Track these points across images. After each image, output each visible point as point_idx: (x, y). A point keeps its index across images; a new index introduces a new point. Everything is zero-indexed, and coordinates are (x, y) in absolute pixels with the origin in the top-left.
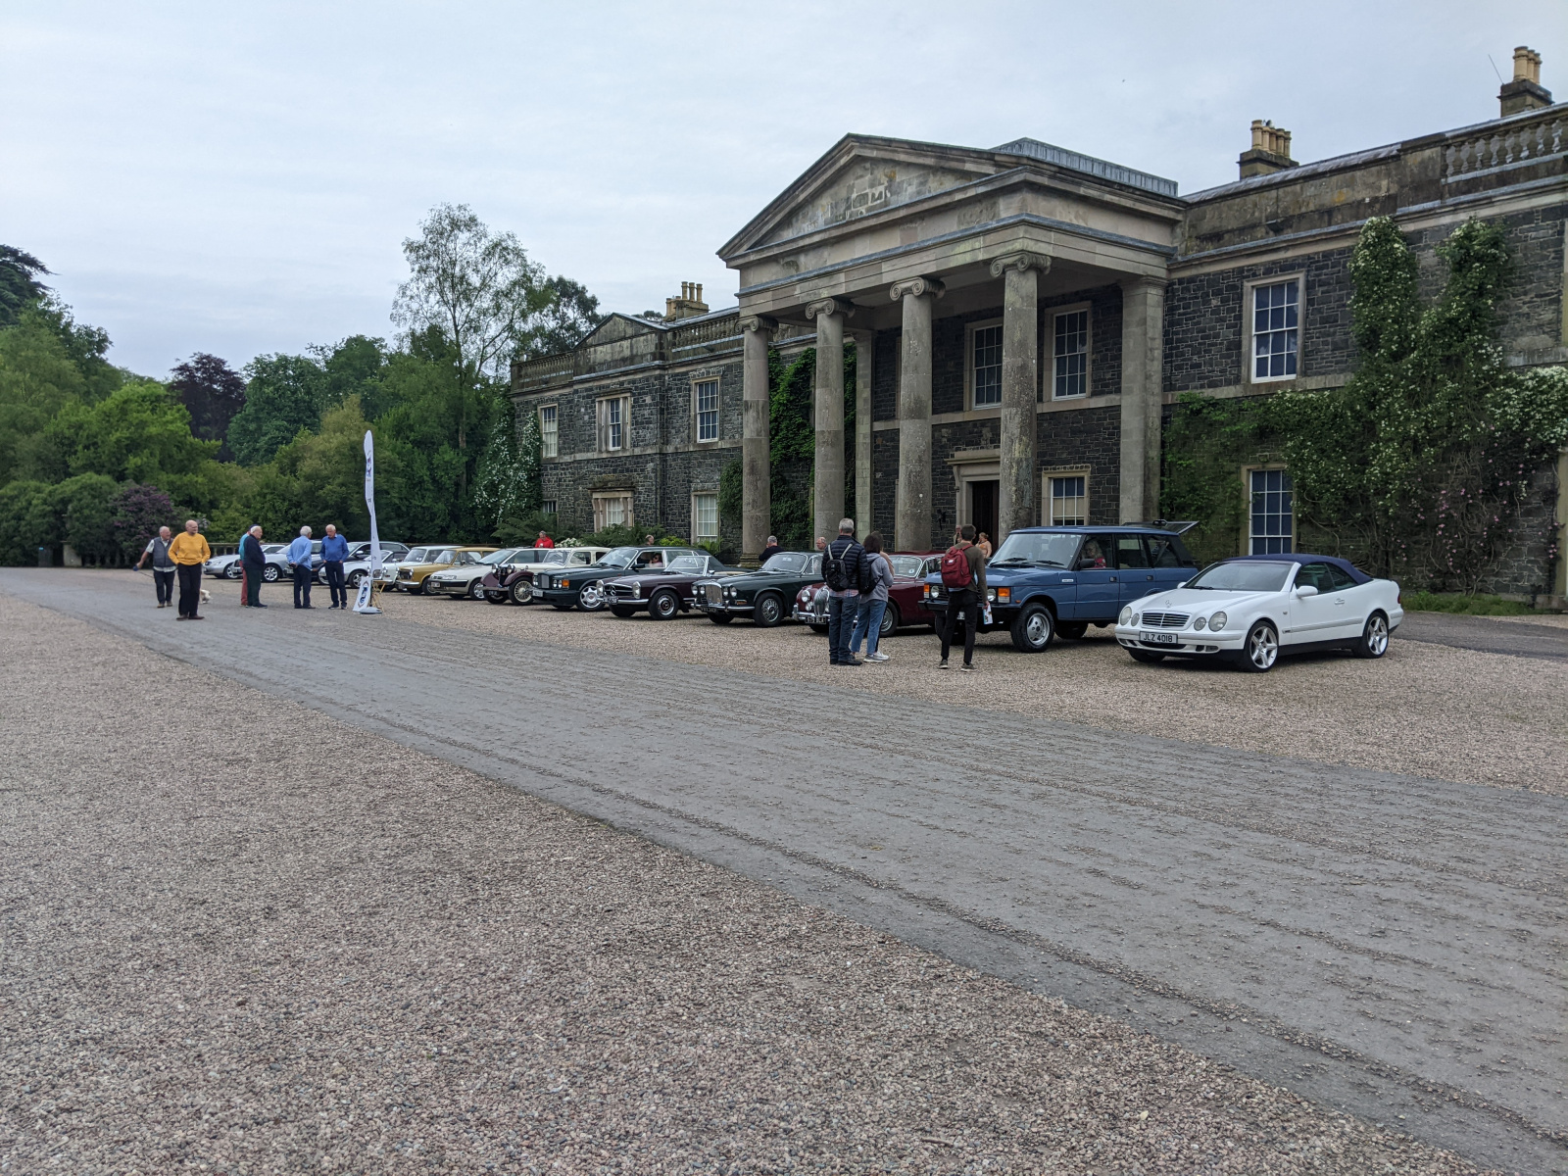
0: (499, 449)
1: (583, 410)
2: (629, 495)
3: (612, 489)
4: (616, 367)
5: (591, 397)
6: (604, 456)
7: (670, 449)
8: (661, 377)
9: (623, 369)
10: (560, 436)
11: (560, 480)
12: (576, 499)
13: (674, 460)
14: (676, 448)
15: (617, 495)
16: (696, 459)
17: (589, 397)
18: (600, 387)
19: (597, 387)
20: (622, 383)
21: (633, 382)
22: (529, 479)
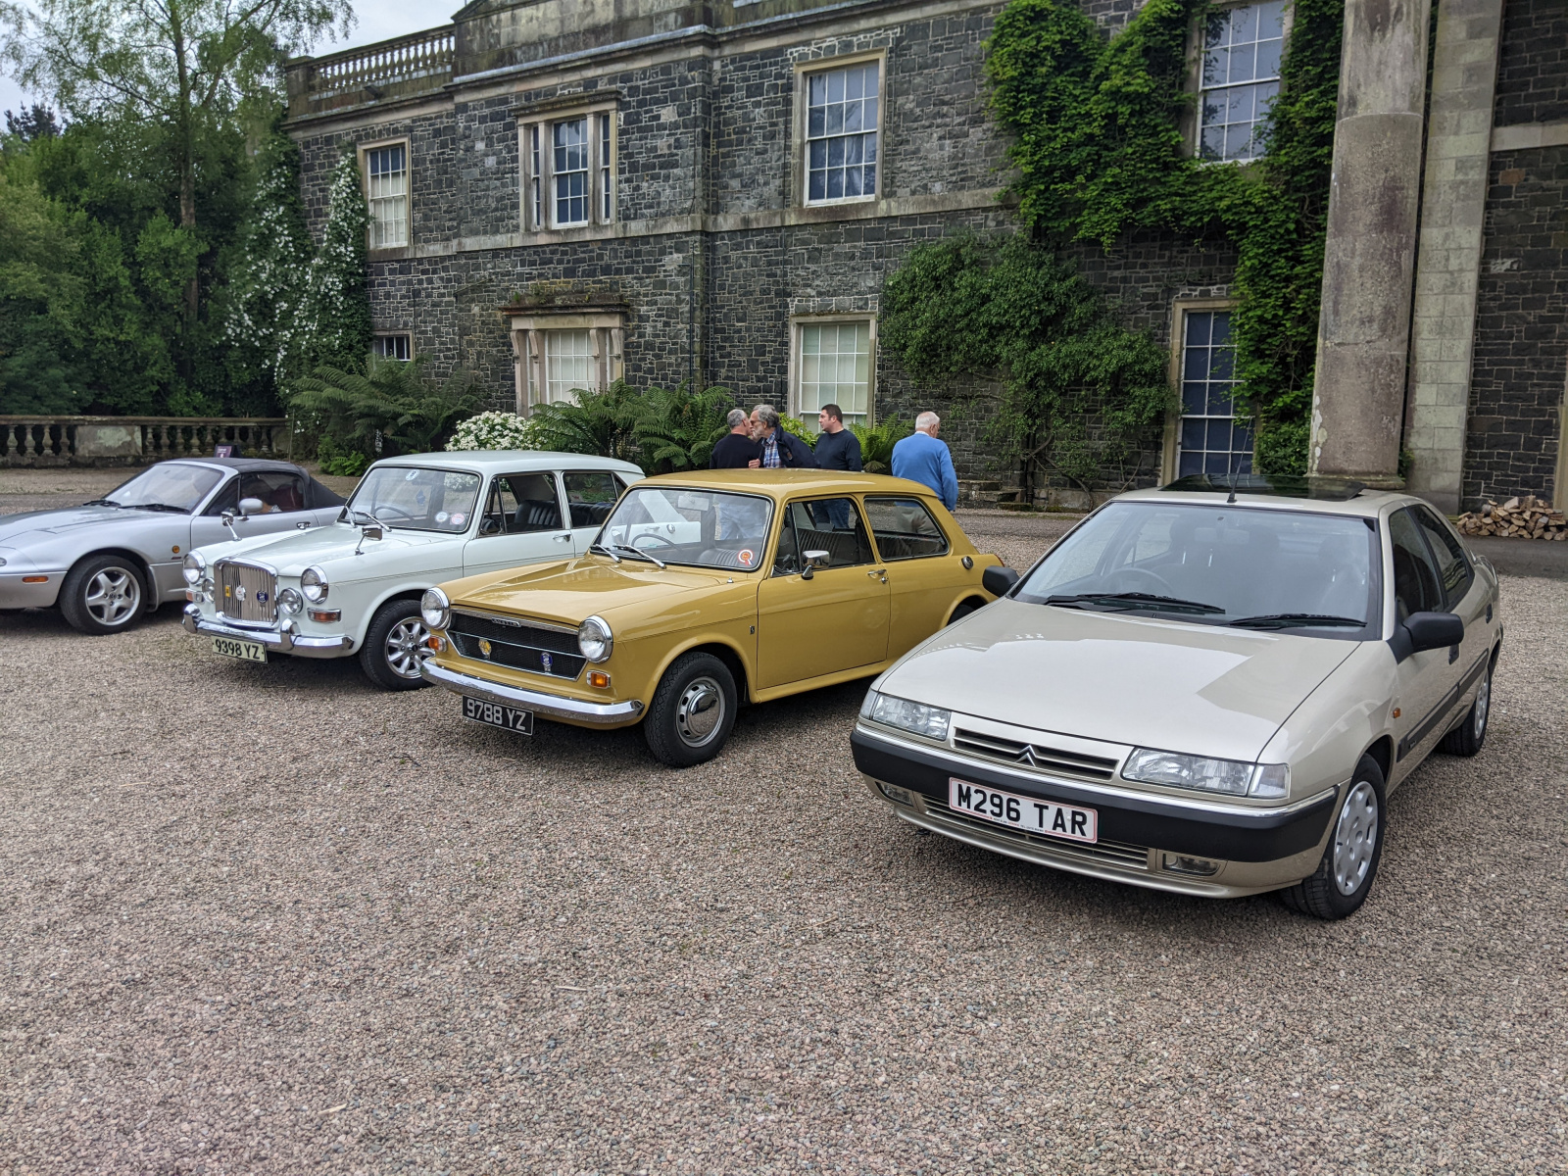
0: (271, 230)
1: (480, 146)
2: (615, 322)
3: (567, 310)
4: (574, 47)
5: (504, 119)
6: (542, 239)
7: (727, 223)
8: (704, 63)
9: (594, 51)
10: (414, 205)
11: (416, 293)
12: (464, 331)
13: (737, 247)
14: (746, 221)
15: (580, 322)
16: (804, 242)
17: (494, 117)
18: (528, 96)
19: (518, 96)
20: (591, 83)
21: (626, 77)
22: (347, 291)
